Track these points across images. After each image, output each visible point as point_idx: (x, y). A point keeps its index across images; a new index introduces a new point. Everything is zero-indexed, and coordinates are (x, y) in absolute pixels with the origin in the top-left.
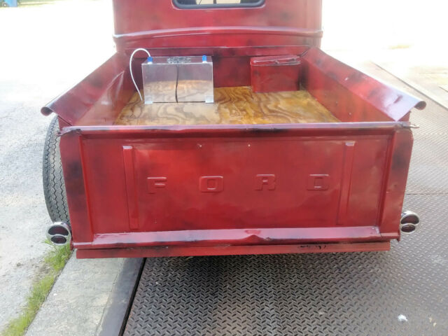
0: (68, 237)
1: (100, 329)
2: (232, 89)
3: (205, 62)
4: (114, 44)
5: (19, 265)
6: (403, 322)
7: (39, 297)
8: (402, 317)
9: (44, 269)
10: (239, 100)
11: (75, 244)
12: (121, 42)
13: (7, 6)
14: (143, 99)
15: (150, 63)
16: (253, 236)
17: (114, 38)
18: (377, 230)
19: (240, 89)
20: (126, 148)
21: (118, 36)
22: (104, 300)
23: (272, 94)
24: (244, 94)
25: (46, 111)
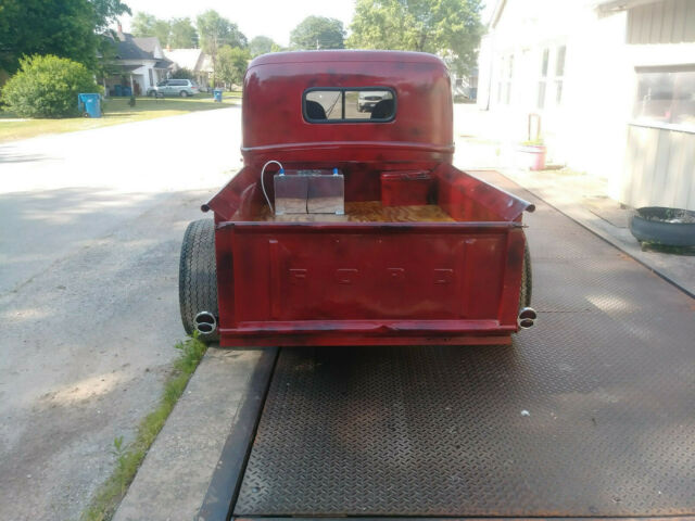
0: (214, 326)
1: (237, 419)
2: (361, 203)
3: (336, 175)
4: (242, 157)
5: (148, 370)
6: (526, 415)
7: (173, 395)
8: (525, 412)
9: (174, 373)
10: (369, 212)
11: (221, 330)
12: (248, 156)
13: (89, 116)
14: (274, 209)
15: (282, 175)
16: (383, 327)
17: (242, 151)
18: (497, 322)
19: (370, 204)
20: (272, 242)
21: (247, 149)
22: (238, 397)
23: (403, 207)
24: (374, 208)
25: (205, 208)
